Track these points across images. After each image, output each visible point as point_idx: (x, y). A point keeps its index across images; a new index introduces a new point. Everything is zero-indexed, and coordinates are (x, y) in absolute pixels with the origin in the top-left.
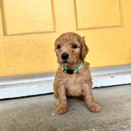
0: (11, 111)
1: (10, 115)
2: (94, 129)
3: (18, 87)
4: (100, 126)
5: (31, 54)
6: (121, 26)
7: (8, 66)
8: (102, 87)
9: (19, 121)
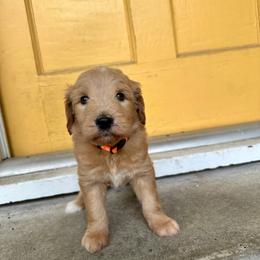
2: (242, 248)
4: (252, 241)
7: (50, 133)
8: (232, 166)
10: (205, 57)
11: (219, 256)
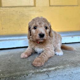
0: (6, 55)
1: (6, 58)
2: (69, 65)
3: (10, 41)
4: (72, 63)
5: (18, 21)
6: (78, 6)
9: (13, 61)
10: (59, 7)
11: (59, 67)
